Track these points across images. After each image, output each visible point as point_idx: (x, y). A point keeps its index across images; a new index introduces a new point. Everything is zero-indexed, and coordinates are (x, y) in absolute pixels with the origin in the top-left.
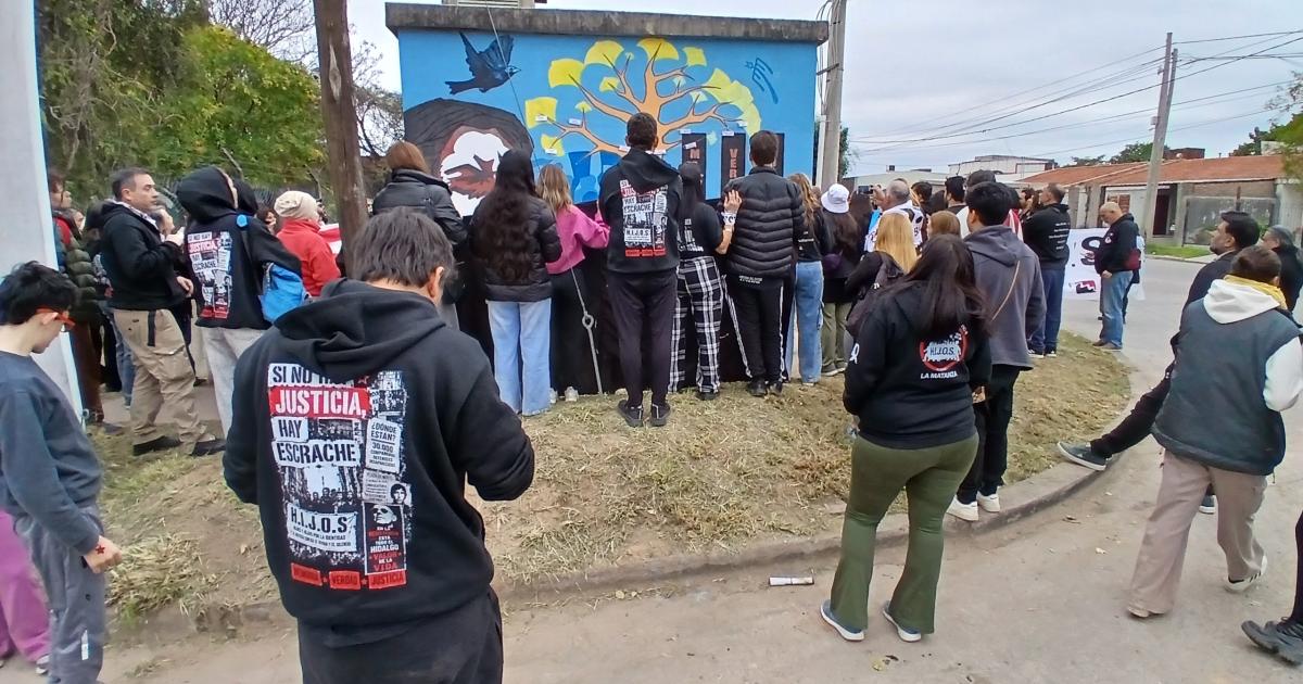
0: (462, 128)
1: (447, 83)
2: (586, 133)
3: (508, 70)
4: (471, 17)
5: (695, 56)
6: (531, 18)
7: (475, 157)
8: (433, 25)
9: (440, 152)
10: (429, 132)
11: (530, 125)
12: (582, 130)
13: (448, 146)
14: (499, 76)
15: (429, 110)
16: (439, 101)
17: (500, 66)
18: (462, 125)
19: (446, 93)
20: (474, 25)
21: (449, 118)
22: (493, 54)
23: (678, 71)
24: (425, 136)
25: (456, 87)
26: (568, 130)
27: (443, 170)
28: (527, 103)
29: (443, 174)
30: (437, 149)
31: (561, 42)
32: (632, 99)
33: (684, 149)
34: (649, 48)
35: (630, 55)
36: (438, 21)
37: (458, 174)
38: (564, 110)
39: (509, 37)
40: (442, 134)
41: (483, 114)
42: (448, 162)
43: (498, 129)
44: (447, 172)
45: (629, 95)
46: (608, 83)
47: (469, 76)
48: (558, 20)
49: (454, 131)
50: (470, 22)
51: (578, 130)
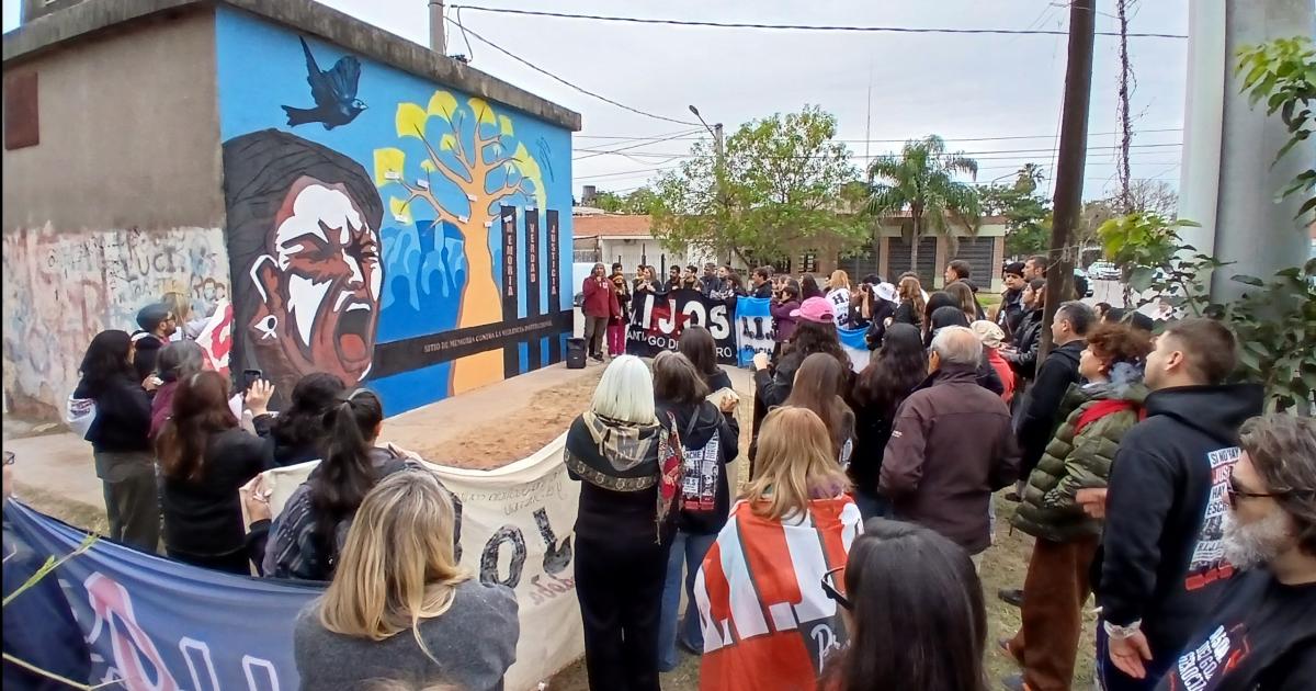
0: (304, 179)
1: (284, 107)
2: (430, 197)
3: (355, 105)
4: (327, 22)
5: (507, 125)
6: (389, 44)
7: (321, 223)
8: (280, 17)
9: (275, 214)
10: (261, 181)
11: (379, 183)
12: (426, 194)
13: (286, 204)
14: (345, 111)
15: (258, 148)
16: (273, 133)
17: (347, 97)
18: (304, 174)
19: (281, 123)
20: (331, 35)
21: (290, 160)
22: (338, 78)
23: (496, 139)
24: (254, 187)
25: (296, 116)
26: (415, 193)
27: (279, 241)
28: (376, 153)
29: (279, 248)
30: (271, 209)
31: (407, 80)
32: (464, 161)
33: (503, 221)
34: (476, 106)
35: (462, 112)
36: (287, 13)
37: (298, 248)
38: (411, 166)
39: (356, 61)
40: (278, 187)
41: (330, 162)
42: (287, 230)
43: (344, 182)
44: (285, 245)
45: (463, 158)
46: (447, 141)
47: (310, 103)
48: (414, 56)
49: (291, 184)
50: (325, 27)
51: (423, 193)
